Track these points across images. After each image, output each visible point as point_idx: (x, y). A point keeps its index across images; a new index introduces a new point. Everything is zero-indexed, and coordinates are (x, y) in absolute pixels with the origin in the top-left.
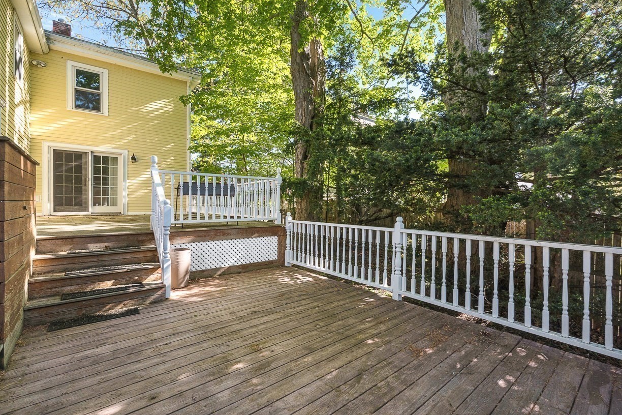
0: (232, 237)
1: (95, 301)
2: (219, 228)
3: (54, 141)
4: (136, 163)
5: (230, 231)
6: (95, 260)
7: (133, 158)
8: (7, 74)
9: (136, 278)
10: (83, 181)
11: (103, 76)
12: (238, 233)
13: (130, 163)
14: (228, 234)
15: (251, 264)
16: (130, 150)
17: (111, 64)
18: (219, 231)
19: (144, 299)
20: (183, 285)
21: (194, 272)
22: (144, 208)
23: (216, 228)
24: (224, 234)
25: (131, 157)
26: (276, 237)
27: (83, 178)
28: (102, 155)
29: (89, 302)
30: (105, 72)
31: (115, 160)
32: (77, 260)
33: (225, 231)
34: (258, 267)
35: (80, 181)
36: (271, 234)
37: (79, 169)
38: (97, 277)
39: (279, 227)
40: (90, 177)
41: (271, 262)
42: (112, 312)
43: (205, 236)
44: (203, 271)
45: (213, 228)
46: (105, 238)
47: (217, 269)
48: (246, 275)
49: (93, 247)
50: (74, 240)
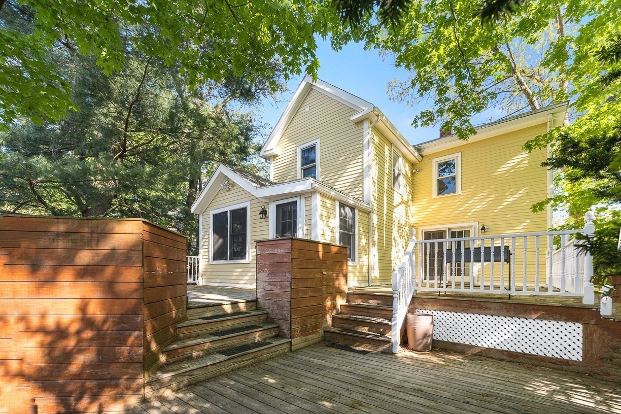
0: (492, 312)
1: (351, 337)
2: (474, 299)
3: (424, 226)
4: (486, 233)
5: (489, 305)
6: (366, 311)
7: (483, 228)
8: (386, 186)
9: (382, 330)
12: (501, 309)
13: (480, 234)
14: (487, 308)
15: (523, 355)
16: (480, 221)
18: (473, 303)
19: (377, 347)
20: (419, 348)
21: (445, 342)
23: (470, 299)
24: (480, 308)
26: (578, 324)
29: (348, 337)
32: (358, 309)
33: (482, 304)
34: (536, 363)
36: (564, 318)
38: (360, 323)
39: (587, 309)
41: (567, 363)
42: (357, 348)
43: (457, 307)
44: (455, 344)
45: (465, 299)
46: (378, 297)
47: (471, 346)
48: (510, 365)
49: (372, 302)
50: (364, 296)
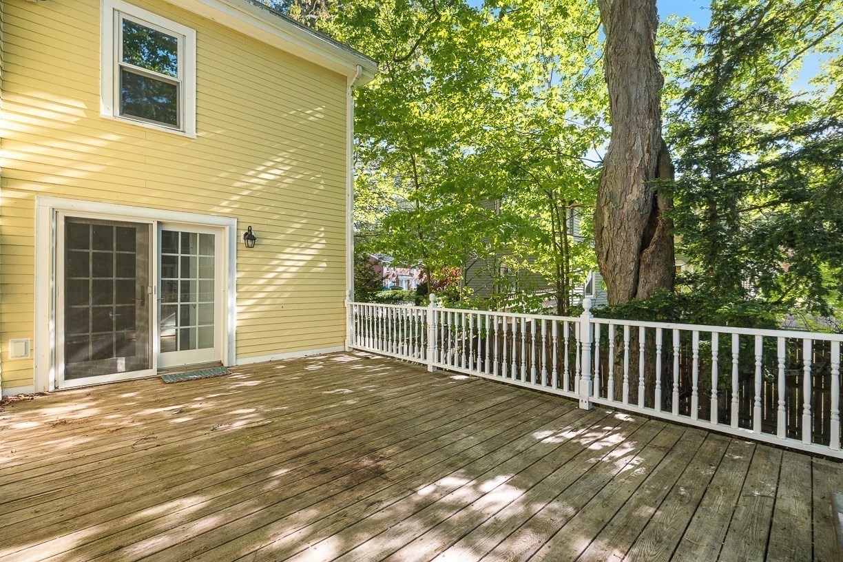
3: (64, 196)
4: (256, 248)
7: (249, 236)
10: (138, 295)
11: (184, 44)
13: (242, 247)
16: (241, 219)
17: (203, 18)
22: (268, 347)
25: (242, 233)
27: (138, 287)
28: (180, 230)
30: (191, 35)
31: (208, 241)
35: (131, 294)
37: (129, 266)
40: (155, 284)
